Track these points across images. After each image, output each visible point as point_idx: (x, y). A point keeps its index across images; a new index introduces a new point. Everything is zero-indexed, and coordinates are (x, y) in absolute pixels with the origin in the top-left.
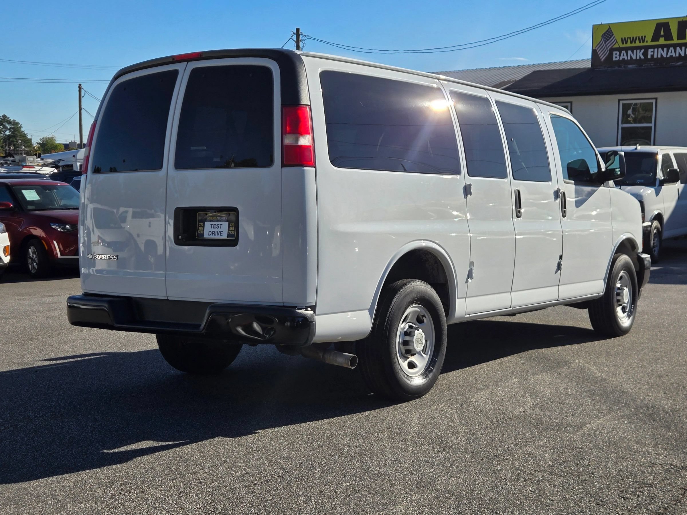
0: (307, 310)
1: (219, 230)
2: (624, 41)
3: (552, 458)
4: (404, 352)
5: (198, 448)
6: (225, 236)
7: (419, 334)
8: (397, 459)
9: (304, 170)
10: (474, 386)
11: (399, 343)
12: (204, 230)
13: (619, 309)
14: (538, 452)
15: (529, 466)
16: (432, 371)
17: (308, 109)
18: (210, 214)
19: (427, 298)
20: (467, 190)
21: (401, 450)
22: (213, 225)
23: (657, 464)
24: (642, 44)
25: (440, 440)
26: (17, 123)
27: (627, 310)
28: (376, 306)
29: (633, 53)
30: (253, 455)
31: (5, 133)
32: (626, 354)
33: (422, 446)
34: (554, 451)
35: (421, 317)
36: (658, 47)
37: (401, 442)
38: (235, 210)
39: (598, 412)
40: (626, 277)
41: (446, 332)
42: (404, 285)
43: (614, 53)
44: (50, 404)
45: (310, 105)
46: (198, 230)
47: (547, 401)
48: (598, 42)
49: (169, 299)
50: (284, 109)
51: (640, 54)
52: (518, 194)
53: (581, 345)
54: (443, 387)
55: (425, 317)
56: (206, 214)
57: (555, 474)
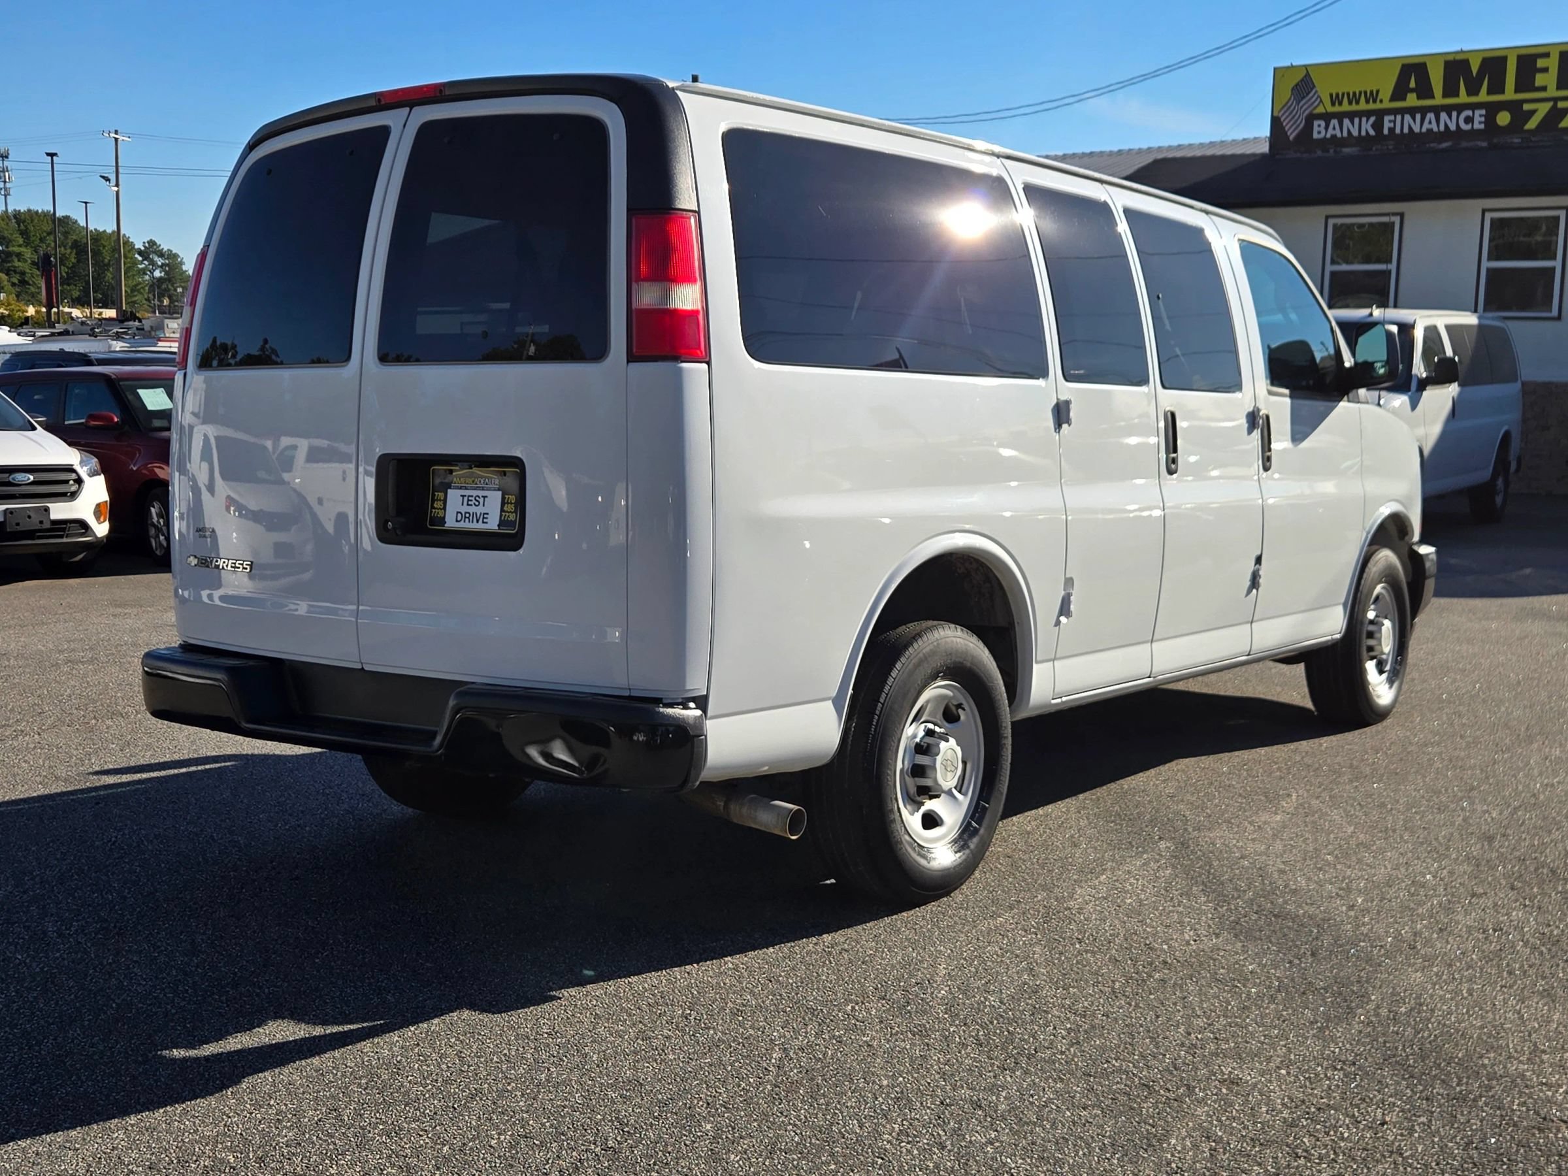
0: (686, 708)
1: (479, 510)
2: (1336, 99)
3: (1289, 1098)
4: (913, 790)
5: (418, 1045)
6: (492, 524)
7: (949, 750)
8: (902, 1092)
9: (681, 369)
10: (1070, 860)
11: (902, 770)
12: (444, 508)
13: (1370, 666)
14: (1250, 1074)
15: (1234, 1125)
16: (976, 831)
17: (692, 220)
18: (459, 472)
19: (969, 665)
20: (1061, 414)
21: (912, 1062)
22: (466, 499)
23: (1555, 1119)
24: (1372, 106)
25: (1006, 1033)
26: (176, 256)
27: (1388, 668)
28: (850, 691)
29: (1353, 124)
30: (549, 1070)
31: (152, 273)
32: (1397, 774)
33: (963, 1052)
34: (1288, 1073)
35: (954, 709)
36: (1402, 111)
37: (910, 1035)
38: (516, 463)
39: (1372, 946)
40: (1388, 598)
41: (1008, 742)
42: (918, 636)
43: (1316, 123)
44: (103, 897)
45: (699, 213)
46: (433, 507)
47: (1243, 908)
48: (1284, 103)
49: (366, 669)
50: (634, 220)
51: (1367, 127)
52: (1171, 420)
53: (1292, 746)
54: (1000, 864)
55: (964, 709)
56: (451, 472)
57: (1305, 1154)
